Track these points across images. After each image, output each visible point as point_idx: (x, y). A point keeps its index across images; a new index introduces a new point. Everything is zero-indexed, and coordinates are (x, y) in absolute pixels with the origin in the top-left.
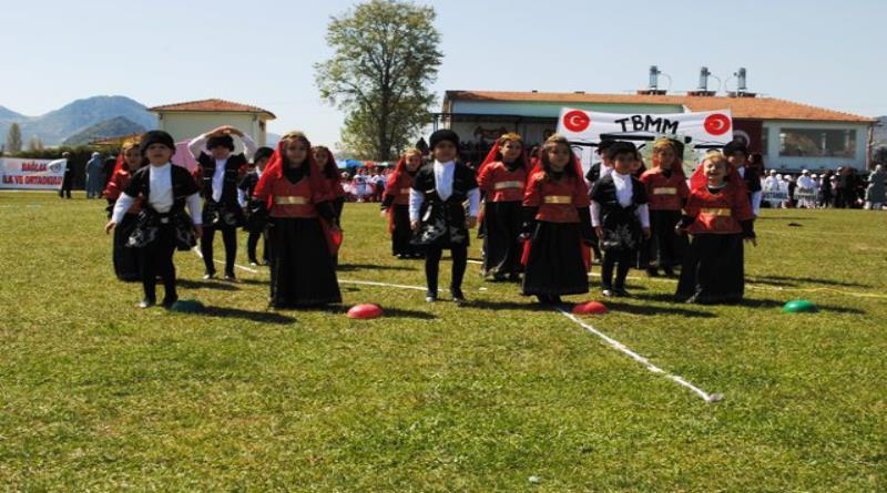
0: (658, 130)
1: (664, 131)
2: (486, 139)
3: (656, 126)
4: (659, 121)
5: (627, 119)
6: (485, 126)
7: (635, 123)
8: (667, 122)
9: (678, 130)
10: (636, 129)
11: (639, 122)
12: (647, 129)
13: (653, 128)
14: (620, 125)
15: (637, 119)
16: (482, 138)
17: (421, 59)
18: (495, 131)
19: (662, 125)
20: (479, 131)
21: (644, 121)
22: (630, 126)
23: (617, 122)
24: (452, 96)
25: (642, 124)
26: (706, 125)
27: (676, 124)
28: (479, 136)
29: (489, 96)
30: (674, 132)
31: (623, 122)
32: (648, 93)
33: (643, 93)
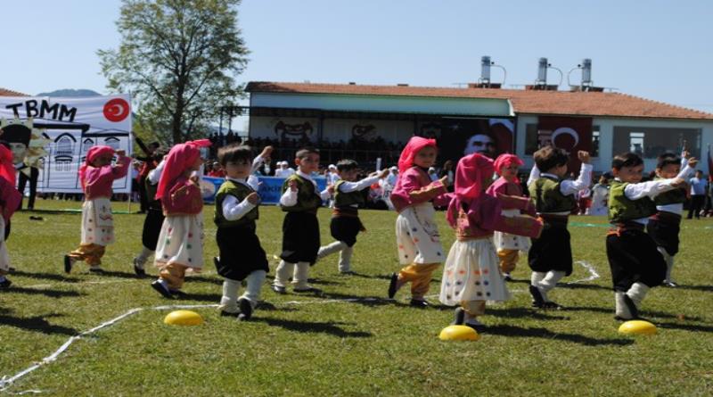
0: (54, 117)
1: (60, 119)
2: (287, 136)
3: (52, 112)
4: (56, 107)
5: (20, 105)
6: (287, 121)
7: (29, 109)
8: (64, 108)
9: (76, 118)
10: (29, 115)
11: (33, 108)
12: (42, 116)
13: (48, 116)
14: (11, 111)
15: (32, 104)
16: (283, 135)
17: (227, 47)
18: (298, 126)
19: (59, 110)
20: (280, 126)
21: (39, 107)
22: (22, 111)
23: (8, 107)
24: (253, 88)
25: (36, 110)
26: (105, 111)
27: (74, 111)
28: (280, 132)
29: (291, 88)
30: (72, 119)
31: (15, 107)
32: (481, 86)
33: (476, 86)
